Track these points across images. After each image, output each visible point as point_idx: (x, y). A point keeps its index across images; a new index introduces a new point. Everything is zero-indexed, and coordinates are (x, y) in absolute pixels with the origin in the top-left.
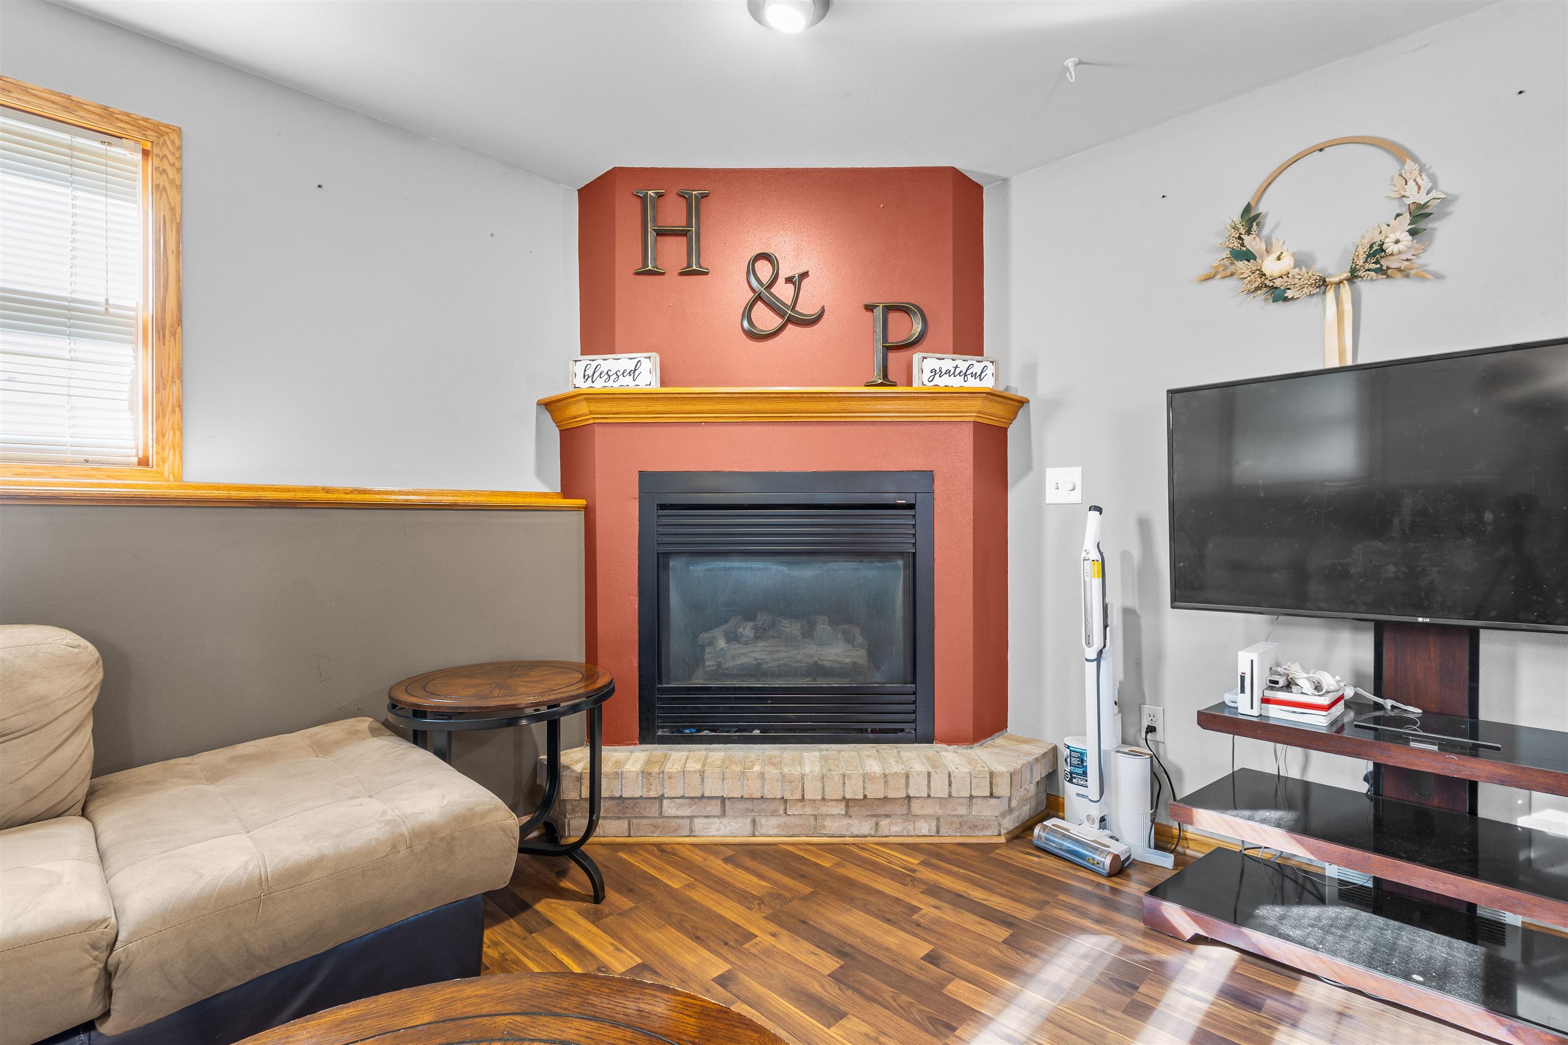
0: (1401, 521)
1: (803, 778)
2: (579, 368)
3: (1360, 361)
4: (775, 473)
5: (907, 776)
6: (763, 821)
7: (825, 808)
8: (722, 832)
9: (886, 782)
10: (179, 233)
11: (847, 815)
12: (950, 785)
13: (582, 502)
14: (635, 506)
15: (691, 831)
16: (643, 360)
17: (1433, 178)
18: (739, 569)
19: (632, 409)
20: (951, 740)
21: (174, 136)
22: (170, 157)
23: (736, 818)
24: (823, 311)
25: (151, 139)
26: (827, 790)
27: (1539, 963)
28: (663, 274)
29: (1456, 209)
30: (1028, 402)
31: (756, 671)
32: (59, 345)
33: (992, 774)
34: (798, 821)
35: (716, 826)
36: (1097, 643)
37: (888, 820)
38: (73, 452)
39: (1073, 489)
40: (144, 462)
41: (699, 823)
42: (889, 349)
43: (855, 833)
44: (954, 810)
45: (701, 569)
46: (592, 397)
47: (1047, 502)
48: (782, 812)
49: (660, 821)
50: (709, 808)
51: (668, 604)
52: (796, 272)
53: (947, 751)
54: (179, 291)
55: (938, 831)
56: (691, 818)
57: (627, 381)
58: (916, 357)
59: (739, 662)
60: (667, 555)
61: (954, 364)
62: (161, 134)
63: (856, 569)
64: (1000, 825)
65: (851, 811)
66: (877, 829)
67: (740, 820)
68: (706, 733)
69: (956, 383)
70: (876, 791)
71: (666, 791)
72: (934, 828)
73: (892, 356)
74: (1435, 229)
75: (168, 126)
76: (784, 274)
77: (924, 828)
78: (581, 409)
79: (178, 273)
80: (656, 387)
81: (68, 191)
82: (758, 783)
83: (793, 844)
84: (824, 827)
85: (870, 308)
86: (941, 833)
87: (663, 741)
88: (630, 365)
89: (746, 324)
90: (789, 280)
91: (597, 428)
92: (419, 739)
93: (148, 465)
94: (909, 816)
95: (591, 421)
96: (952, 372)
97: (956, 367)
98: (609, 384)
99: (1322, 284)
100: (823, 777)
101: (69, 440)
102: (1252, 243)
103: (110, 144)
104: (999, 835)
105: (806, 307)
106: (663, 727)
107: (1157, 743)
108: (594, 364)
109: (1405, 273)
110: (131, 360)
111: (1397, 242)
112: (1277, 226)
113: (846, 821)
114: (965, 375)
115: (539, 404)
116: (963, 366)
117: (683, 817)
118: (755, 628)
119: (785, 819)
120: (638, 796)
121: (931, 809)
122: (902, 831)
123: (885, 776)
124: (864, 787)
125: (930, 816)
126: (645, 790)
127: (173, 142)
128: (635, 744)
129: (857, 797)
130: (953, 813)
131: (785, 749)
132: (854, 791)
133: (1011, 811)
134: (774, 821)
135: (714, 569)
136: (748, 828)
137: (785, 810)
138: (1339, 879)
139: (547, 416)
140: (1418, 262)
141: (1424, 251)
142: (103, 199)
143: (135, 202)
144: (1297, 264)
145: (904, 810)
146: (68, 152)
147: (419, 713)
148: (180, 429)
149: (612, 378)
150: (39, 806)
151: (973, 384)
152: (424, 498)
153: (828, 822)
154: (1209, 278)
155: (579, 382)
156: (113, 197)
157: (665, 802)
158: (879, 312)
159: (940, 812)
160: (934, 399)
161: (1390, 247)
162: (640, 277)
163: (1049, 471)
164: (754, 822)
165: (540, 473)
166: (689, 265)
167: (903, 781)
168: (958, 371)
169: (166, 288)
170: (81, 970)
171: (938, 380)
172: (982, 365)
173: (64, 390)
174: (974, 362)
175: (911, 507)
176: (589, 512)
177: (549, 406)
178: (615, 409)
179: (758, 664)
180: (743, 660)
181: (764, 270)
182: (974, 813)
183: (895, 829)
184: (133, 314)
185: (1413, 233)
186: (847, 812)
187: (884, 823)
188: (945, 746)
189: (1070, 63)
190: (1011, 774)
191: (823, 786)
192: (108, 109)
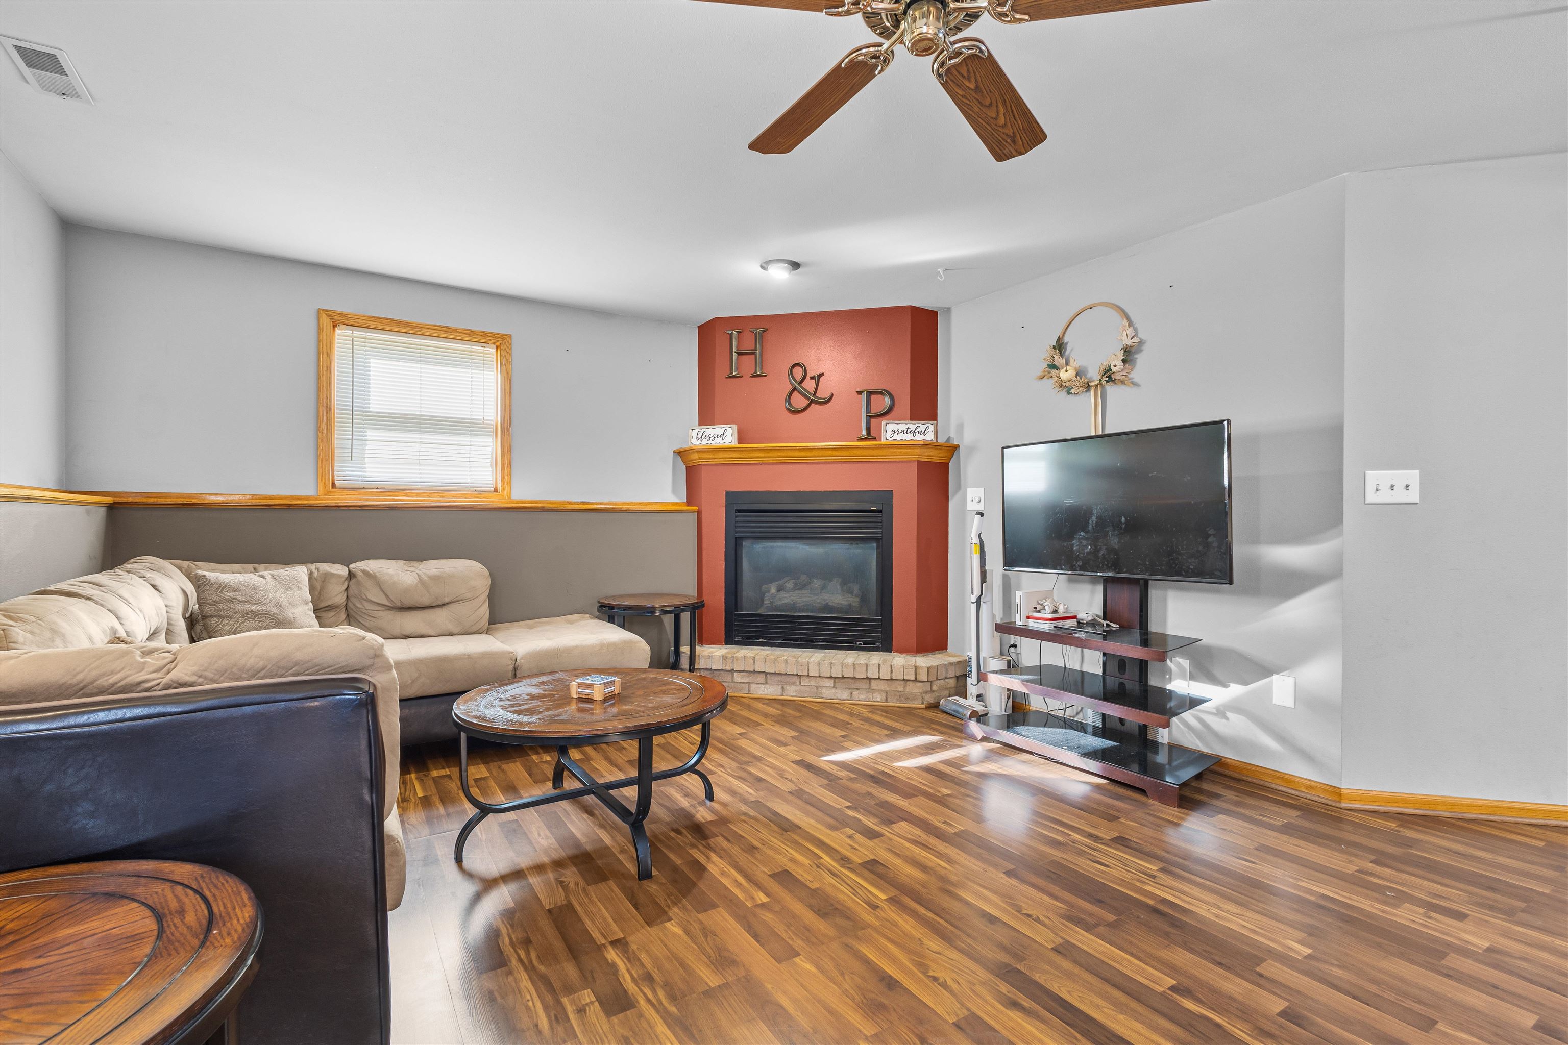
0: (1092, 522)
1: (808, 664)
2: (694, 433)
3: (1107, 432)
4: (800, 492)
5: (867, 666)
6: (788, 687)
7: (822, 683)
8: (766, 693)
9: (854, 668)
10: (510, 383)
11: (834, 687)
12: (891, 672)
13: (696, 508)
14: (723, 511)
15: (749, 691)
16: (727, 428)
17: (1136, 330)
18: (782, 547)
19: (721, 456)
20: (903, 651)
21: (508, 339)
22: (507, 349)
23: (773, 685)
24: (832, 395)
25: (500, 342)
26: (821, 671)
27: (1175, 764)
28: (741, 377)
29: (1146, 348)
30: (959, 446)
31: (793, 607)
32: (465, 440)
33: (916, 668)
34: (807, 689)
35: (763, 689)
36: (977, 592)
37: (858, 691)
38: (471, 487)
39: (980, 502)
40: (496, 490)
41: (753, 687)
42: (870, 417)
43: (839, 698)
44: (896, 688)
45: (760, 547)
46: (701, 451)
47: (968, 509)
48: (798, 683)
49: (733, 684)
50: (758, 679)
51: (742, 566)
52: (815, 374)
53: (900, 657)
54: (510, 411)
55: (886, 700)
56: (749, 683)
57: (719, 440)
58: (884, 422)
59: (783, 602)
60: (742, 538)
61: (907, 426)
62: (503, 339)
63: (848, 548)
64: (923, 698)
65: (836, 685)
66: (851, 696)
67: (775, 686)
68: (761, 640)
69: (909, 437)
70: (849, 673)
71: (735, 667)
72: (884, 698)
73: (873, 421)
74: (1137, 358)
75: (506, 335)
76: (809, 375)
77: (879, 697)
78: (695, 456)
79: (510, 402)
80: (735, 444)
81: (469, 371)
82: (784, 665)
83: (804, 701)
84: (821, 693)
85: (859, 393)
86: (888, 701)
87: (737, 643)
88: (721, 431)
89: (787, 406)
90: (812, 378)
91: (703, 467)
92: (611, 620)
93: (497, 492)
94: (870, 690)
95: (700, 463)
96: (905, 431)
97: (908, 428)
98: (710, 442)
99: (1088, 387)
100: (819, 664)
101: (469, 481)
102: (1059, 361)
103: (485, 347)
104: (923, 704)
105: (822, 394)
106: (737, 636)
107: (1017, 654)
108: (702, 431)
109: (1122, 382)
110: (491, 444)
111: (1115, 366)
112: (1072, 350)
113: (834, 691)
114: (914, 432)
115: (674, 452)
116: (912, 427)
117: (744, 683)
118: (795, 584)
119: (799, 688)
120: (720, 669)
121: (882, 686)
122: (866, 698)
123: (854, 665)
124: (842, 671)
125: (882, 691)
126: (724, 666)
127: (508, 342)
128: (722, 645)
129: (838, 676)
130: (895, 690)
131: (805, 651)
132: (837, 673)
133: (932, 691)
134: (793, 688)
135: (767, 547)
136: (779, 691)
137: (800, 682)
138: (1093, 726)
139: (679, 459)
140: (1130, 376)
141: (1132, 370)
142: (482, 372)
143: (493, 372)
144: (1077, 375)
145: (867, 686)
146: (469, 353)
147: (611, 607)
148: (510, 474)
149: (711, 439)
150: (475, 629)
151: (919, 438)
152: (614, 506)
153: (824, 691)
154: (1042, 378)
155: (694, 441)
156: (486, 371)
157: (735, 674)
158: (864, 397)
159: (888, 689)
160: (891, 448)
161: (1114, 369)
162: (729, 379)
163: (969, 490)
164: (783, 688)
165: (675, 491)
166: (756, 372)
167: (864, 668)
168: (909, 430)
169: (505, 410)
170: (508, 665)
171: (896, 437)
172: (925, 426)
173: (468, 460)
174: (920, 425)
175: (880, 511)
176: (699, 513)
177: (680, 453)
178: (712, 456)
179: (794, 603)
180: (786, 601)
181: (798, 373)
182: (907, 691)
183: (862, 697)
184: (492, 422)
185: (1124, 361)
186: (834, 685)
187: (855, 693)
188: (898, 654)
189: (940, 270)
190: (928, 668)
191: (820, 670)
192: (484, 332)
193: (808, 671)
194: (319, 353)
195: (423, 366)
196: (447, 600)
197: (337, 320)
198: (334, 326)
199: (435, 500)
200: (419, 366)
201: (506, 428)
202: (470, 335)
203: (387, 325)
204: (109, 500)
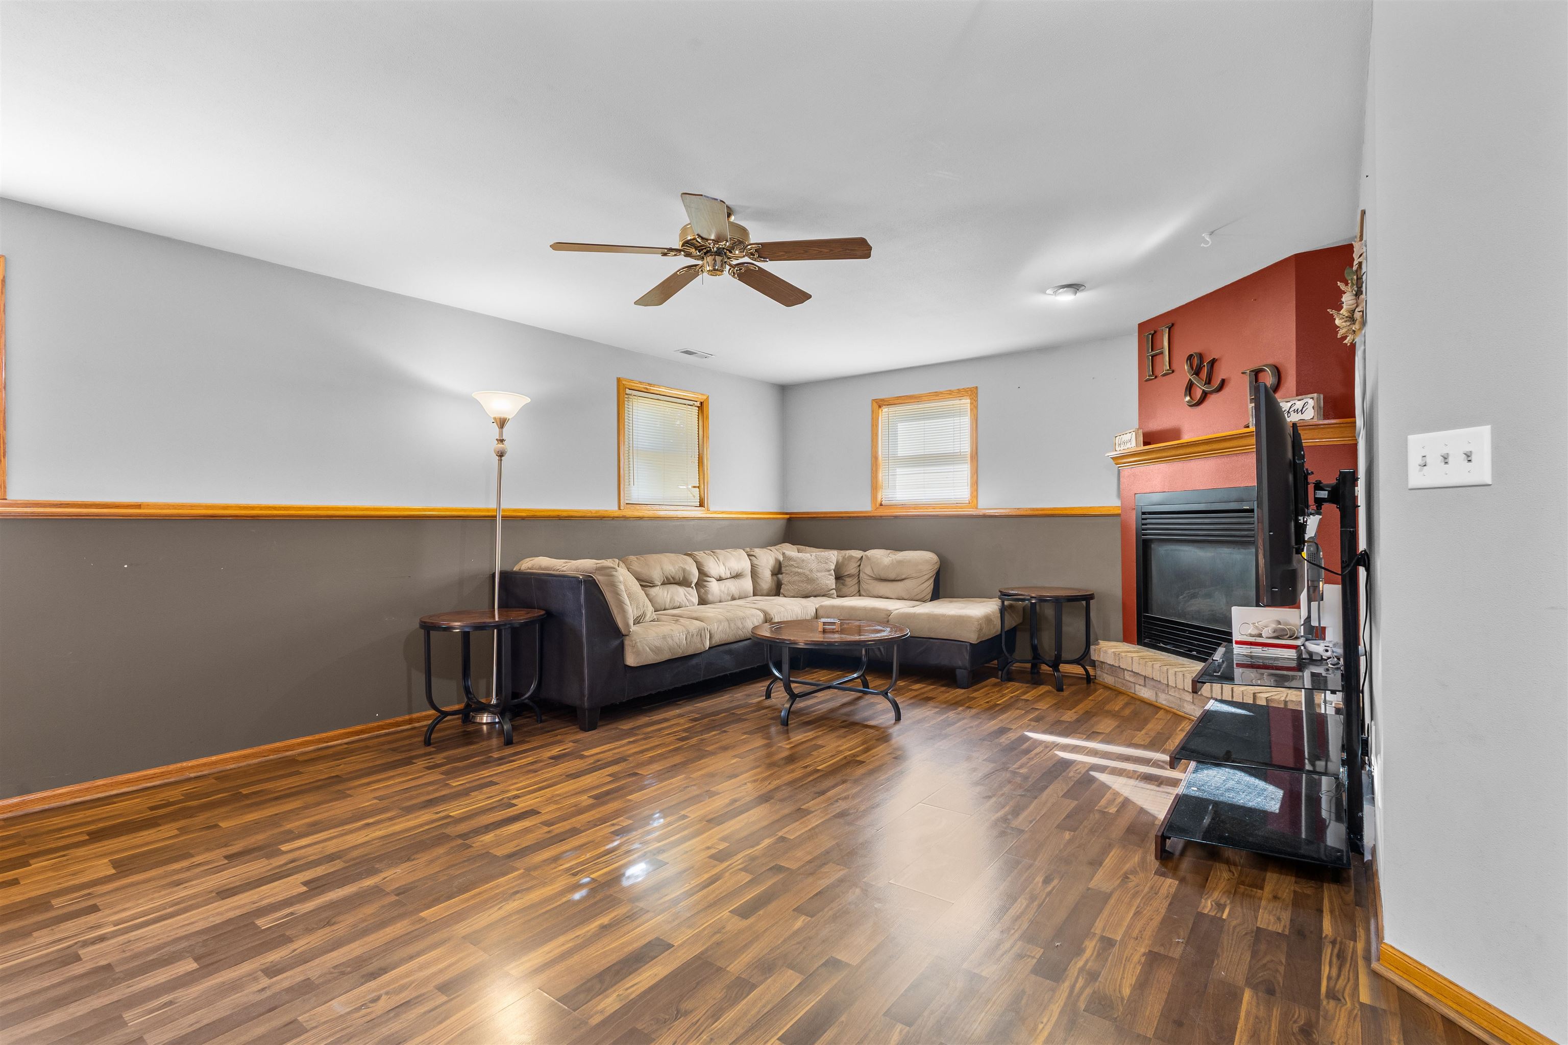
1: (1167, 672)
8: (1146, 695)
11: (1193, 703)
14: (1133, 513)
15: (1133, 690)
16: (1133, 433)
19: (1130, 460)
21: (977, 390)
22: (975, 398)
23: (1150, 689)
24: (1224, 381)
25: (973, 393)
26: (1177, 682)
28: (1155, 378)
32: (950, 467)
34: (1173, 699)
35: (1141, 691)
38: (954, 501)
40: (969, 502)
41: (1137, 688)
45: (1163, 550)
46: (1117, 457)
48: (1167, 692)
50: (1140, 680)
51: (1151, 568)
52: (1208, 360)
56: (1135, 684)
57: (1129, 445)
60: (1149, 540)
62: (974, 390)
65: (1195, 701)
67: (1151, 691)
68: (1161, 644)
75: (976, 387)
80: (1139, 447)
82: (1151, 670)
85: (1244, 374)
87: (1145, 645)
88: (1130, 436)
89: (1187, 399)
90: (1207, 366)
91: (1123, 472)
93: (969, 504)
95: (1121, 468)
98: (1125, 447)
101: (953, 497)
103: (964, 400)
106: (1146, 638)
110: (967, 469)
113: (1193, 707)
114: (1289, 412)
117: (1132, 682)
120: (1112, 664)
126: (1117, 663)
127: (977, 392)
135: (1168, 550)
136: (1155, 696)
143: (967, 416)
146: (952, 406)
148: (977, 491)
149: (1125, 444)
156: (960, 416)
157: (1126, 672)
162: (1147, 382)
166: (1165, 370)
172: (1303, 402)
173: (952, 482)
178: (1125, 461)
181: (1194, 364)
184: (965, 454)
191: (1176, 680)
192: (958, 390)
193: (1168, 680)
194: (872, 425)
195: (925, 422)
196: (903, 577)
197: (880, 404)
198: (880, 407)
199: (931, 512)
200: (923, 422)
201: (975, 456)
202: (950, 394)
203: (904, 400)
204: (788, 516)
